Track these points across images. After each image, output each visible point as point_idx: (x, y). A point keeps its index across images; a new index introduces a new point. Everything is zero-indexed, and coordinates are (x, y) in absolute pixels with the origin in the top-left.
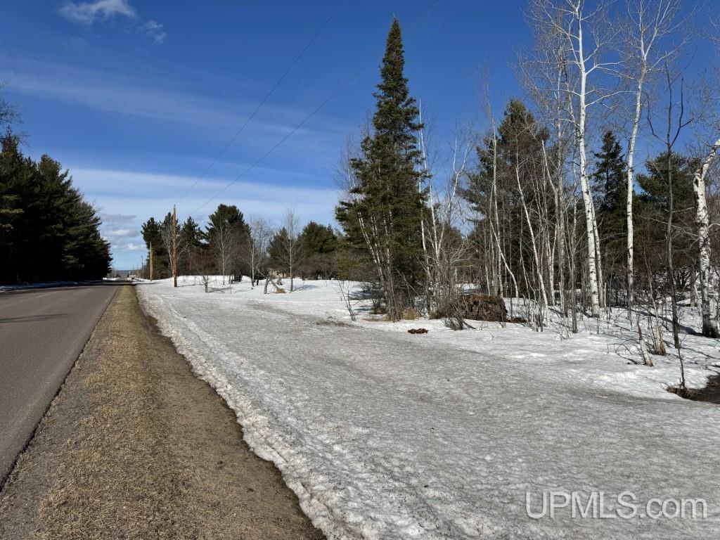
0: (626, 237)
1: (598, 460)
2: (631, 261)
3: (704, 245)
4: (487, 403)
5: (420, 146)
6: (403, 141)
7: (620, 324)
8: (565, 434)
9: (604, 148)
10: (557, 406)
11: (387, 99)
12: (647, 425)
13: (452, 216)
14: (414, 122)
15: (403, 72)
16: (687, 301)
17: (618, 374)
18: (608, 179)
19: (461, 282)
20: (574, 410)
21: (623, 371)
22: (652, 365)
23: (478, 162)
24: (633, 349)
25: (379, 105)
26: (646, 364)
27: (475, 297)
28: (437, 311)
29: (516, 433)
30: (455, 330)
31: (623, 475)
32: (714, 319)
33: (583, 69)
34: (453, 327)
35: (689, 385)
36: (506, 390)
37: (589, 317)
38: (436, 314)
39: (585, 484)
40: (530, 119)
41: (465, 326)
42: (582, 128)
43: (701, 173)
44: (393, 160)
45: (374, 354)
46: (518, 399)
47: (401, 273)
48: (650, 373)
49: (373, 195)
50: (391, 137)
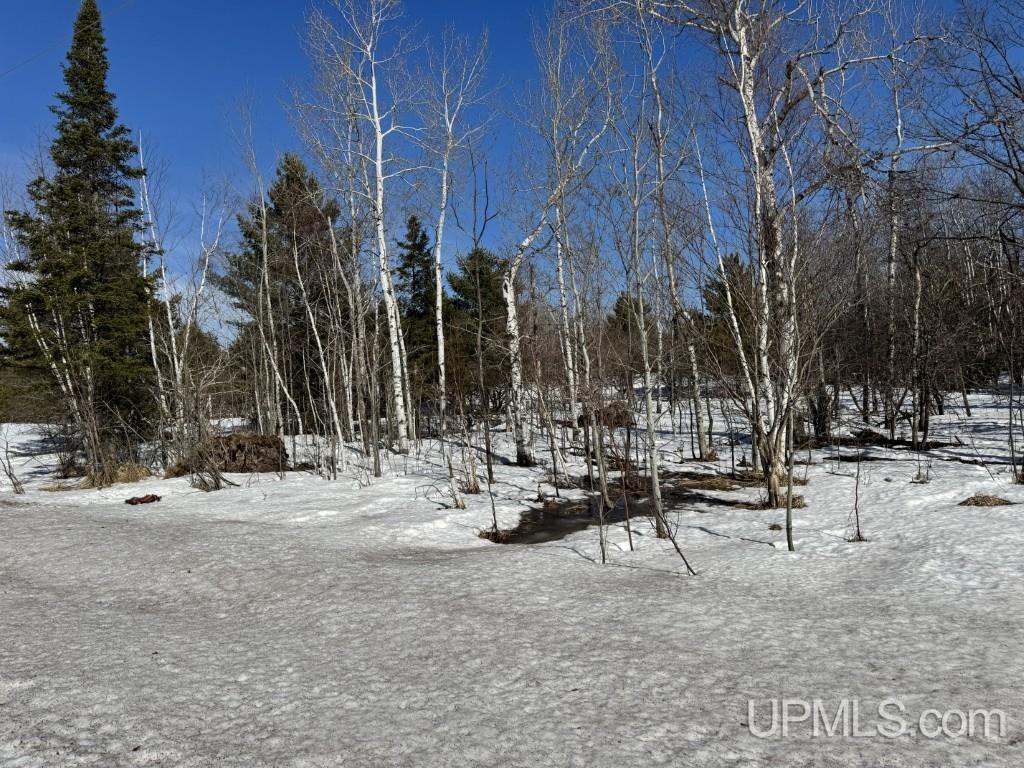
0: (437, 350)
1: (392, 645)
2: (442, 379)
3: (516, 360)
4: (248, 596)
5: (142, 202)
6: (110, 192)
7: (431, 460)
8: (354, 617)
9: (409, 237)
10: (347, 581)
11: (78, 121)
12: (453, 585)
13: (199, 316)
14: (131, 163)
15: (106, 82)
16: (502, 426)
17: (426, 525)
18: (414, 276)
19: (217, 417)
20: (367, 583)
21: (432, 519)
22: (464, 508)
23: (241, 237)
24: (445, 489)
25: (61, 128)
26: (457, 507)
27: (239, 438)
28: (179, 465)
29: (288, 632)
30: (208, 491)
31: (420, 658)
32: (528, 445)
33: (379, 129)
34: (204, 486)
35: (502, 527)
36: (278, 571)
37: (396, 453)
38: (176, 470)
39: (374, 681)
40: (313, 185)
41: (223, 483)
42: (380, 207)
43: (510, 276)
44: (92, 222)
45: (56, 548)
46: (294, 582)
47: (111, 405)
48: (462, 518)
49: (55, 275)
50: (87, 184)
